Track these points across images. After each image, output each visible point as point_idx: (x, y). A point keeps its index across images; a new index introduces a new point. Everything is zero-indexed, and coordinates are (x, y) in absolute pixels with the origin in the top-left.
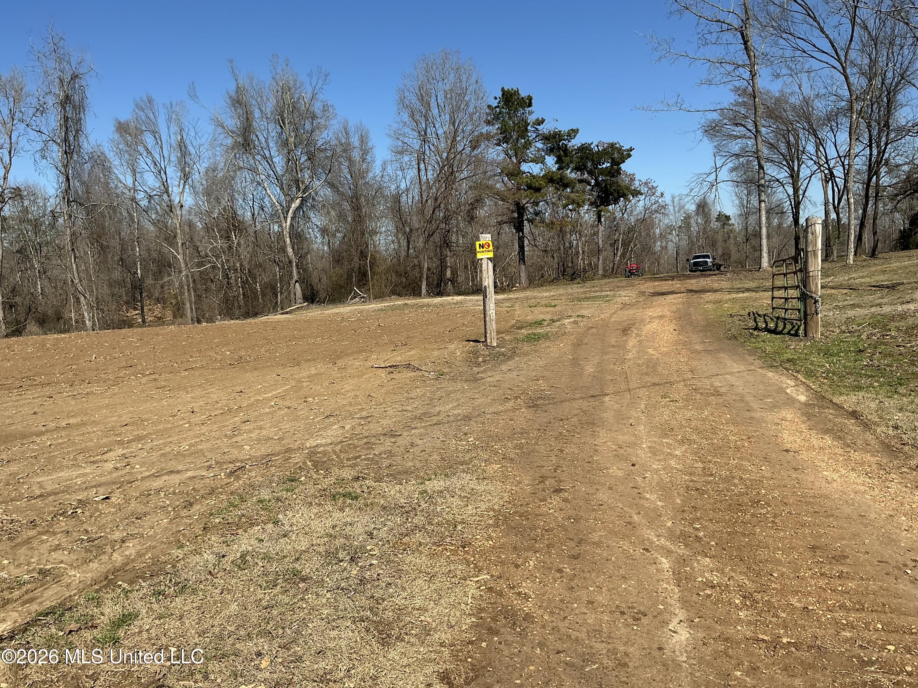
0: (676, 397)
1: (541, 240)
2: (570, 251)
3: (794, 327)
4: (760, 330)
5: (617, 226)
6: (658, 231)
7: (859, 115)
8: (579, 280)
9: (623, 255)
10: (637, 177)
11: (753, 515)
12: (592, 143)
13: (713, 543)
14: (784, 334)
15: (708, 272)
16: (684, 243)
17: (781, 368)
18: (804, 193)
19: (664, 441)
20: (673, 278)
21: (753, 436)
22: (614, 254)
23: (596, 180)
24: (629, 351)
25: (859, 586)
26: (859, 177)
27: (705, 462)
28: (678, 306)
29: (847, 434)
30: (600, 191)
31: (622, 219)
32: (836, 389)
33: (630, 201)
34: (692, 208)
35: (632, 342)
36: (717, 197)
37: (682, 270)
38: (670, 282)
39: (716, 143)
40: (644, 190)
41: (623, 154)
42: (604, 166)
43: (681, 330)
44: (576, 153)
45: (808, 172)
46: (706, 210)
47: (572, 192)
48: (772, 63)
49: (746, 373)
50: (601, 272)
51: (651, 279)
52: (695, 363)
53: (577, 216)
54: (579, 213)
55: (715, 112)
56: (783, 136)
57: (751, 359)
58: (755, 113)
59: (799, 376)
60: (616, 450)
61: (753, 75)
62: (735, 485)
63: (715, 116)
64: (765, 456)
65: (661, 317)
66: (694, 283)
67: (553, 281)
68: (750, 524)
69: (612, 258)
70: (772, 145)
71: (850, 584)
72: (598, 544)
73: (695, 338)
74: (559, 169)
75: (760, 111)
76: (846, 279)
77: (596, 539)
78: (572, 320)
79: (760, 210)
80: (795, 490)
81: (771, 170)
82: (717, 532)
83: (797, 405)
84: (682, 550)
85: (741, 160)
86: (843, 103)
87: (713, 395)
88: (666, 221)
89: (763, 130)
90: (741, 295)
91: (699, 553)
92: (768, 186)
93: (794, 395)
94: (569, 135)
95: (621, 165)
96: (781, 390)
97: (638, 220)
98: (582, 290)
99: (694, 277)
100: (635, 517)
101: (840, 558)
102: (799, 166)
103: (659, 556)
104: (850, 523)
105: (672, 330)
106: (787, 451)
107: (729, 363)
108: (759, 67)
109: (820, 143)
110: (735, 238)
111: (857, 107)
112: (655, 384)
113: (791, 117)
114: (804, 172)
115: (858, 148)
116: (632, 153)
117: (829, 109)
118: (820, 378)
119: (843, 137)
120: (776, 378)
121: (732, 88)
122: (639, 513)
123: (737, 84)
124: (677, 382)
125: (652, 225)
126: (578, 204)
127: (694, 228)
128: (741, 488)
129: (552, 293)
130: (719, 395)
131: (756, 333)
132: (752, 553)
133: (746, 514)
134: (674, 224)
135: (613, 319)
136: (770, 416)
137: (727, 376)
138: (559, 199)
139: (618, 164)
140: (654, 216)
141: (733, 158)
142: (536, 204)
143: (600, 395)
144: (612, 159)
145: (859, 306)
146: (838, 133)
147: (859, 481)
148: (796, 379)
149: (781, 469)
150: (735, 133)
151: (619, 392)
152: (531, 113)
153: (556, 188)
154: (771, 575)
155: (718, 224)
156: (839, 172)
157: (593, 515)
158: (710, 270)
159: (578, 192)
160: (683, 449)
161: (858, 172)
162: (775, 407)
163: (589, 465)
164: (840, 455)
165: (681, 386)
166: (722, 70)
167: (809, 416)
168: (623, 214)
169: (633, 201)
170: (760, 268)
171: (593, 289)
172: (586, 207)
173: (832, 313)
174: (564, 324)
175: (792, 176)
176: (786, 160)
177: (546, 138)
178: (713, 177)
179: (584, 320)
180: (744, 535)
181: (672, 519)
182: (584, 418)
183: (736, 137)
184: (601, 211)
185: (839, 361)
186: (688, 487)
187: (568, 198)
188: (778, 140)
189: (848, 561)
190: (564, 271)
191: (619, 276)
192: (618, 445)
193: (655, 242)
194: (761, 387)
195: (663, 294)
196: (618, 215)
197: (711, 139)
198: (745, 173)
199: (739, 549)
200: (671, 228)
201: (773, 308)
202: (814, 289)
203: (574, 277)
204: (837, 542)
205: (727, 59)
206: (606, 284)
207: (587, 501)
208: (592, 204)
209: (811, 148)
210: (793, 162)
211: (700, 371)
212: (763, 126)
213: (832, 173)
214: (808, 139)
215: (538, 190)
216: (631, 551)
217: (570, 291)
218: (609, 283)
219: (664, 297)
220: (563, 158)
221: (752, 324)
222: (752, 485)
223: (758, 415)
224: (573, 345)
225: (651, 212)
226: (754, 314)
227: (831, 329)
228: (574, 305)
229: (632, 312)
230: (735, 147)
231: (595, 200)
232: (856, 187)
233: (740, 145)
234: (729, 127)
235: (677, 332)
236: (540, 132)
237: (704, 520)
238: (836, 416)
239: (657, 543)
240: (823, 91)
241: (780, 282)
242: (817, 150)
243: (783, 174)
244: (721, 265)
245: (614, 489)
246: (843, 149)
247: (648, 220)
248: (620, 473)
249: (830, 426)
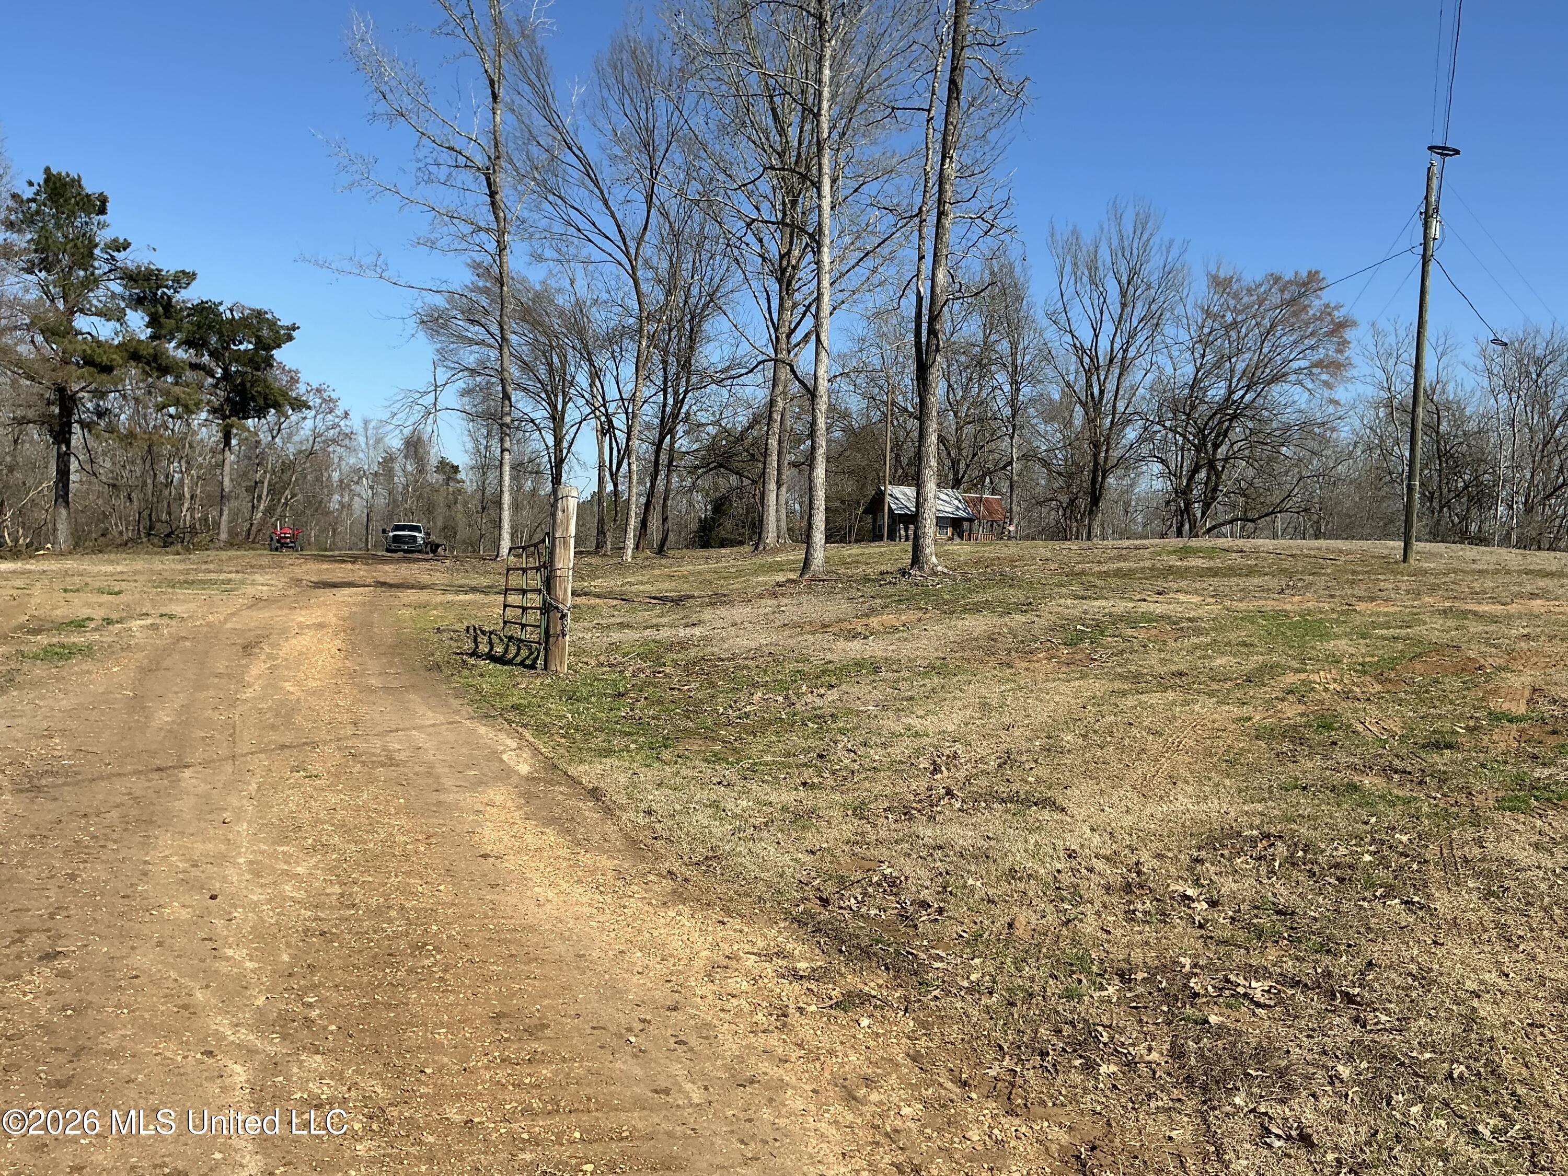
0: (316, 767)
1: (108, 464)
2: (167, 493)
3: (532, 653)
4: (479, 657)
5: (262, 457)
6: (336, 476)
7: (652, 341)
8: (179, 547)
9: (270, 511)
10: (303, 377)
11: (410, 971)
12: (221, 303)
13: (334, 1027)
14: (516, 665)
15: (416, 555)
16: (381, 501)
17: (500, 720)
18: (570, 447)
19: (280, 849)
20: (354, 560)
21: (435, 834)
22: (253, 507)
23: (226, 370)
24: (249, 685)
25: (556, 1073)
26: (648, 434)
27: (345, 884)
28: (354, 609)
29: (579, 824)
30: (232, 391)
31: (271, 445)
32: (576, 754)
33: (287, 417)
34: (395, 443)
35: (257, 668)
36: (436, 433)
37: (376, 547)
38: (350, 566)
39: (439, 346)
40: (314, 401)
41: (278, 332)
42: (242, 347)
43: (350, 651)
44: (188, 315)
45: (577, 416)
46: (421, 451)
47: (177, 384)
48: (531, 237)
49: (444, 727)
50: (224, 536)
51: (317, 558)
52: (362, 709)
53: (184, 429)
54: (189, 425)
55: (438, 295)
56: (544, 353)
57: (455, 703)
58: (502, 310)
59: (526, 733)
60: (185, 871)
61: (501, 247)
62: (390, 921)
63: (440, 301)
64: (448, 867)
65: (321, 626)
66: (390, 571)
67: (124, 545)
68: (403, 986)
69: (247, 515)
70: (525, 363)
71: (544, 1072)
72: (113, 1054)
73: (373, 665)
74: (153, 337)
75: (510, 307)
76: (620, 583)
77: (113, 1044)
78: (149, 621)
79: (501, 464)
80: (486, 921)
81: (523, 404)
82: (343, 1006)
83: (514, 780)
84: (274, 1046)
85: (478, 379)
86: (631, 321)
87: (382, 766)
88: (352, 461)
89: (513, 338)
90: (461, 597)
91: (304, 1048)
92: (518, 429)
93: (512, 764)
94: (176, 279)
95: (274, 352)
96: (495, 756)
97: (300, 452)
98: (181, 567)
99: (391, 561)
100: (199, 996)
101: (535, 1030)
102: (565, 404)
103: (230, 1063)
104: (561, 969)
105: (334, 650)
106: (485, 856)
107: (421, 709)
108: (510, 238)
109: (595, 374)
110: (465, 504)
111: (649, 328)
112: (283, 747)
113: (556, 326)
114: (571, 415)
115: (647, 391)
116: (294, 334)
117: (612, 324)
118: (556, 737)
119: (627, 370)
120: (491, 735)
121: (469, 261)
122: (207, 987)
123: (478, 257)
124: (325, 743)
125: (327, 465)
126: (186, 407)
127: (399, 479)
128: (399, 925)
129: (119, 568)
130: (392, 765)
131: (472, 661)
132: (396, 1038)
133: (399, 970)
134: (366, 467)
135: (229, 625)
136: (468, 799)
137: (414, 732)
138: (150, 393)
139: (269, 348)
140: (331, 449)
141: (466, 373)
142: (103, 395)
143: (174, 767)
144: (258, 337)
145: (629, 626)
146: (622, 364)
147: (584, 899)
148: (521, 737)
149: (469, 887)
150: (470, 335)
151: (213, 761)
152: (102, 226)
153: (144, 371)
154: (422, 1071)
155: (440, 477)
156: (620, 422)
157: (114, 999)
158: (420, 552)
159: (188, 386)
160: (313, 861)
161: (648, 426)
162: (480, 783)
163: (126, 901)
164: (565, 858)
165: (330, 749)
166: (453, 229)
167: (528, 797)
168: (273, 438)
169: (293, 418)
170: (497, 556)
171: (204, 567)
172: (204, 415)
173: (590, 635)
174: (130, 629)
175: (553, 418)
176: (546, 392)
177: (131, 277)
178: (430, 399)
179: (173, 623)
180: (388, 1006)
181: (268, 991)
182: (134, 812)
183: (472, 342)
184: (232, 426)
185: (588, 709)
186: (306, 931)
187: (166, 393)
188: (536, 359)
189: (548, 1032)
190: (151, 528)
191: (258, 546)
192: (190, 860)
193: (330, 495)
194: (464, 750)
195: (334, 585)
196: (265, 438)
197: (432, 336)
198: (483, 402)
199: (376, 1033)
200: (358, 473)
201: (505, 623)
202: (561, 597)
203: (170, 540)
204: (535, 1003)
205: (463, 213)
206: (230, 559)
207: (108, 972)
208: (214, 411)
209: (582, 379)
210: (556, 396)
211: (368, 724)
212: (514, 333)
213: (610, 422)
214: (580, 366)
215: (107, 369)
216: (179, 1058)
217: (157, 566)
218: (237, 557)
219: (335, 591)
220: (162, 320)
221: (468, 646)
222: (418, 918)
223: (449, 798)
224: (141, 669)
225: (324, 442)
226: (475, 629)
227: (585, 660)
228: (158, 594)
229: (267, 615)
230: (470, 357)
231: (222, 405)
232: (642, 448)
233: (476, 355)
234: (460, 323)
235: (342, 654)
236: (118, 264)
237: (324, 987)
238: (568, 797)
239: (232, 1038)
240: (605, 296)
241: (516, 580)
242: (592, 385)
243: (540, 413)
244: (438, 546)
245: (166, 945)
246: (628, 389)
247: (320, 454)
248: (184, 914)
249: (557, 811)
